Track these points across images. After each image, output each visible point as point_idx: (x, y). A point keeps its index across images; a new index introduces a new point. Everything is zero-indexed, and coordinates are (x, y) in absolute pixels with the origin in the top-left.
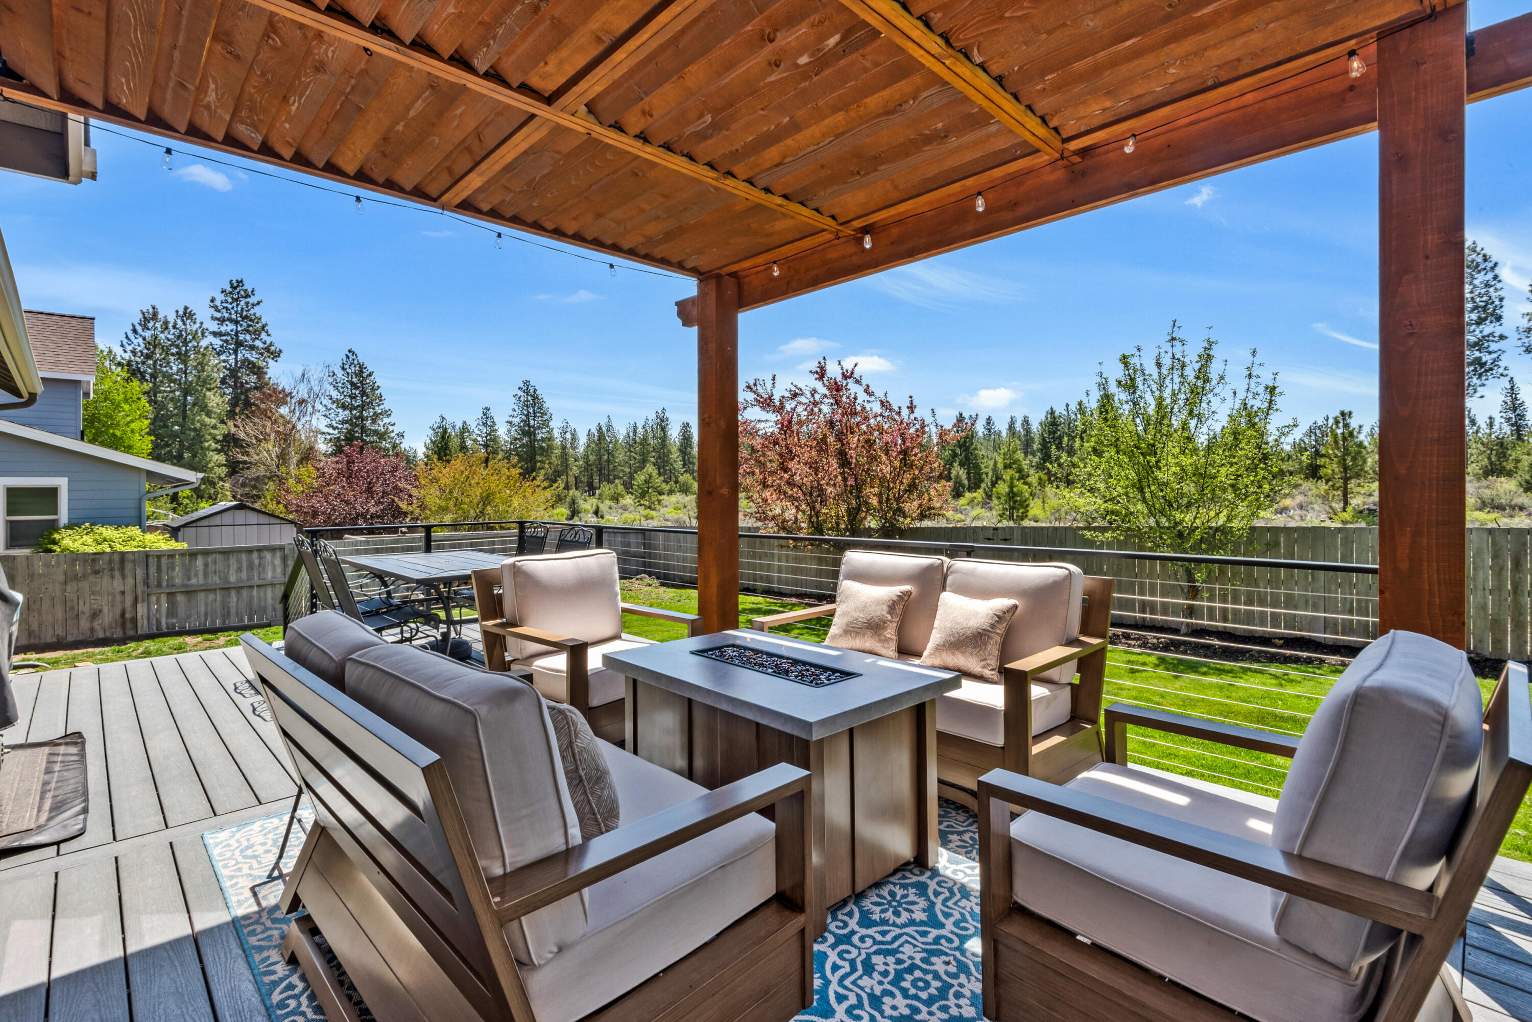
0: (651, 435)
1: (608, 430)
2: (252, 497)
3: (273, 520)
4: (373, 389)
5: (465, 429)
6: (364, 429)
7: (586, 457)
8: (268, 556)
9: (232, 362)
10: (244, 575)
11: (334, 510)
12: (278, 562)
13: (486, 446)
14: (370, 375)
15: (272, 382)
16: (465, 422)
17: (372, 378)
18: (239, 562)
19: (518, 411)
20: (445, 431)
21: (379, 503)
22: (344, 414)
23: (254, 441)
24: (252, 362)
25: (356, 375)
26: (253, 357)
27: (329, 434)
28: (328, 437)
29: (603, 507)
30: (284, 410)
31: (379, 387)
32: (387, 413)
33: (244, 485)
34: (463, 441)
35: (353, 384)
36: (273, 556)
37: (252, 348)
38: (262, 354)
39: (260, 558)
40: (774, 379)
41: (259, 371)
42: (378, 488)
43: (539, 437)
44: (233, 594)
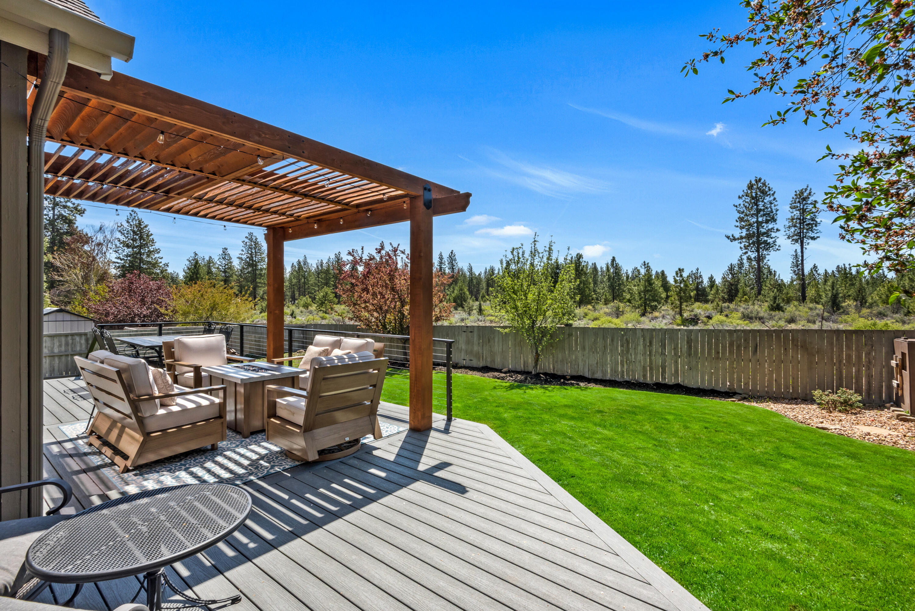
0: (331, 268)
1: (305, 264)
2: (65, 303)
3: (80, 319)
4: (148, 236)
5: (210, 261)
6: (141, 260)
7: (290, 280)
8: (77, 339)
9: (51, 215)
10: (63, 349)
11: (119, 311)
12: (83, 341)
13: (225, 272)
14: (146, 226)
15: (79, 229)
16: (210, 257)
17: (147, 228)
18: (60, 341)
19: (245, 251)
20: (197, 262)
21: (148, 308)
22: (127, 251)
23: (67, 268)
24: (65, 216)
25: (137, 227)
26: (65, 212)
27: (118, 263)
28: (117, 265)
29: (297, 311)
30: (86, 248)
31: (152, 234)
32: (158, 251)
33: (59, 295)
34: (209, 268)
35: (134, 232)
36: (81, 339)
37: (65, 207)
38: (72, 211)
39: (73, 339)
40: (362, 249)
41: (70, 223)
42: (148, 300)
43: (259, 267)
44: (57, 359)
